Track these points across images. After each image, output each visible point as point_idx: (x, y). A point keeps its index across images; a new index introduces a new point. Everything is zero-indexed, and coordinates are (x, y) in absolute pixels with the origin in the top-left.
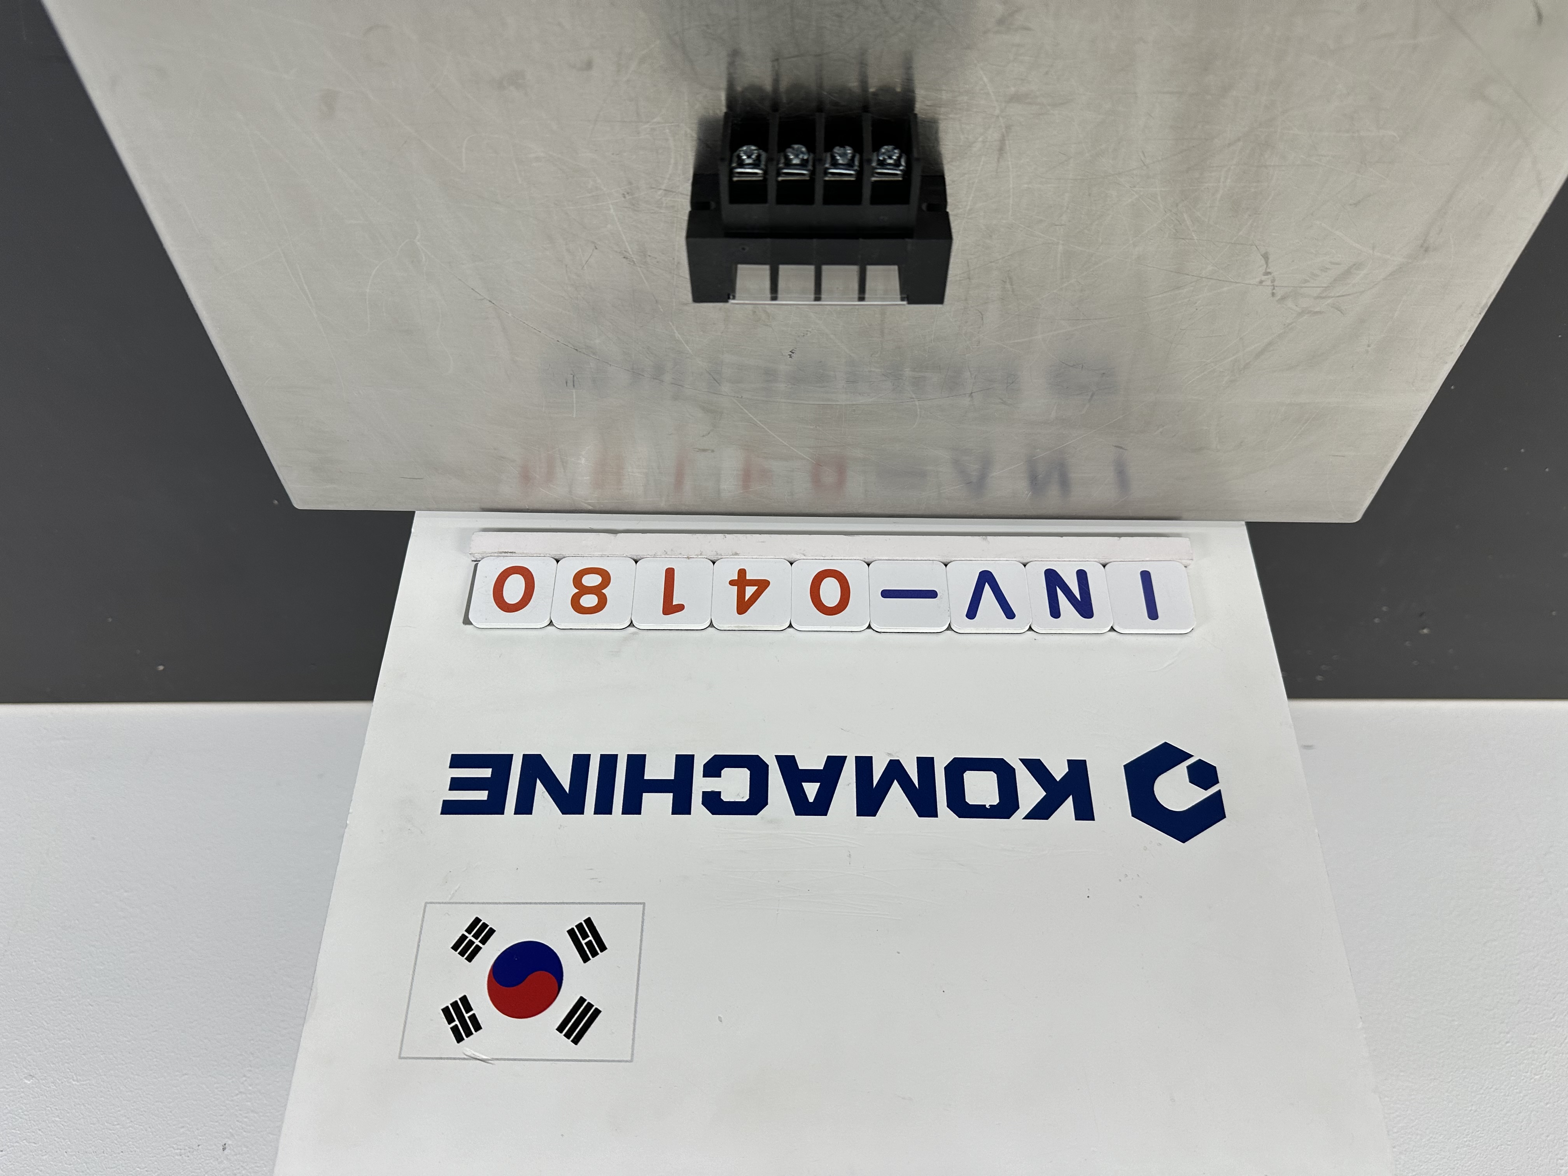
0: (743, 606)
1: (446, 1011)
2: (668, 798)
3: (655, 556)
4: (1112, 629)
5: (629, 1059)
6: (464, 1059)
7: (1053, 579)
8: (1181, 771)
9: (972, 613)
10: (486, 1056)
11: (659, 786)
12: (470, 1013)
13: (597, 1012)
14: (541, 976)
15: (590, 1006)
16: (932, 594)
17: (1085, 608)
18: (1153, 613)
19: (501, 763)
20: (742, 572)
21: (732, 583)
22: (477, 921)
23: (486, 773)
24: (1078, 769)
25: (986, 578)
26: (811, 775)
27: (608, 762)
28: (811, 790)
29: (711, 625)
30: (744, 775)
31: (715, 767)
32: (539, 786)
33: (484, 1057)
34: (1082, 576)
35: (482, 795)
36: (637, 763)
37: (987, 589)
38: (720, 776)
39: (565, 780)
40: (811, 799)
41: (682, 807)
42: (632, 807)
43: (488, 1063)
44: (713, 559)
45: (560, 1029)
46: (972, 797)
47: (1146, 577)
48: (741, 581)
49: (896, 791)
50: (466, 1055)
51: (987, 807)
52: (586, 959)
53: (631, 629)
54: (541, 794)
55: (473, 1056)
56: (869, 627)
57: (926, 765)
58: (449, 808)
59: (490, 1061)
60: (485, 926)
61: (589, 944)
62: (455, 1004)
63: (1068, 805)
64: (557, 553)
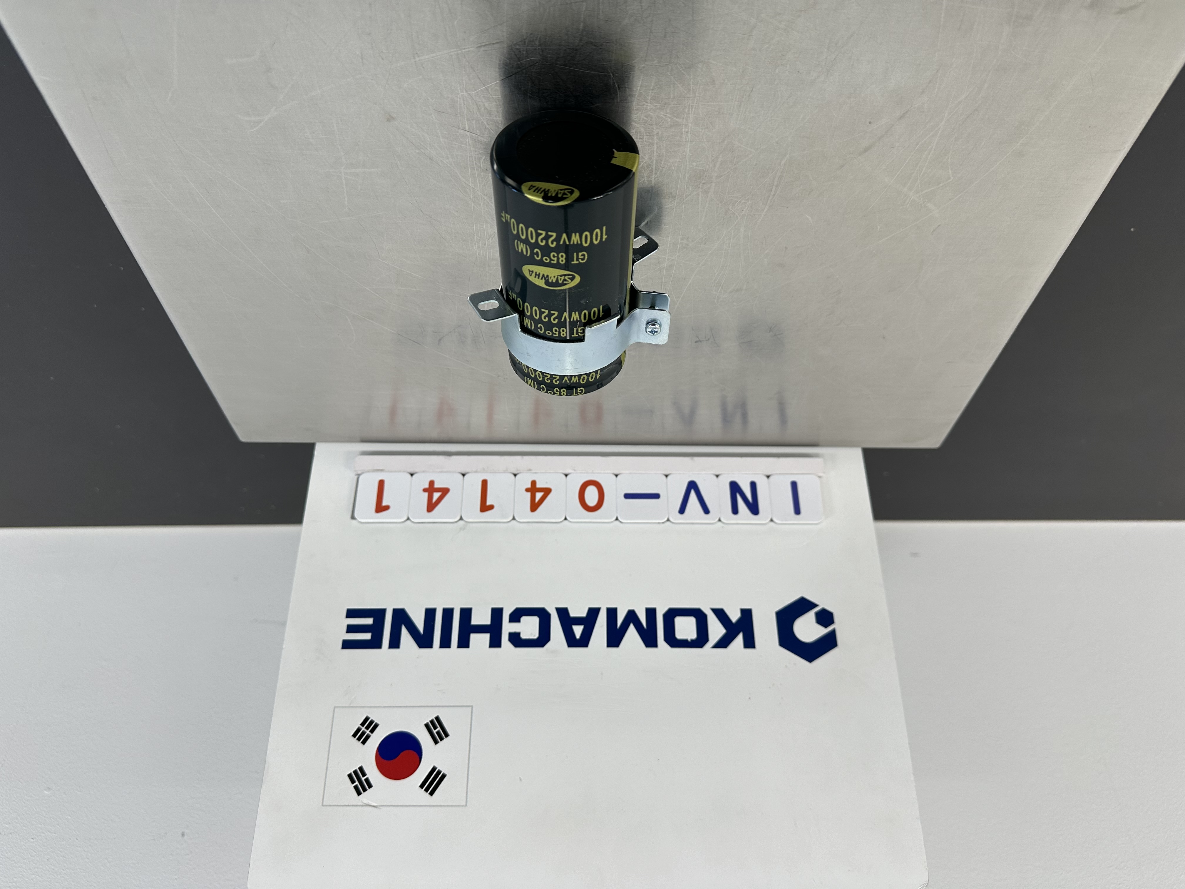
0: (534, 506)
1: (350, 776)
2: (486, 637)
3: (476, 472)
4: (772, 520)
5: (464, 804)
6: (362, 806)
7: (735, 488)
8: (811, 615)
9: (682, 510)
10: (375, 803)
11: (480, 629)
12: (365, 777)
13: (444, 776)
14: (408, 754)
15: (439, 772)
16: (656, 496)
17: (754, 508)
18: (797, 511)
19: (378, 614)
20: (534, 483)
21: (527, 490)
22: (367, 719)
23: (369, 621)
24: (747, 614)
25: (692, 486)
26: (578, 621)
27: (448, 613)
28: (578, 630)
29: (514, 519)
30: (534, 621)
31: (517, 615)
32: (404, 631)
33: (375, 804)
34: (753, 486)
35: (367, 636)
36: (466, 613)
37: (693, 494)
38: (519, 621)
39: (420, 625)
40: (578, 635)
41: (495, 642)
42: (464, 643)
43: (378, 808)
44: (515, 472)
45: (422, 786)
46: (680, 635)
47: (794, 485)
48: (533, 489)
49: (632, 629)
50: (364, 803)
51: (689, 640)
52: (436, 742)
53: (461, 522)
54: (405, 634)
55: (367, 803)
56: (617, 519)
57: (651, 613)
58: (347, 645)
59: (378, 807)
60: (372, 722)
61: (438, 733)
62: (355, 772)
63: (739, 639)
64: (412, 471)
